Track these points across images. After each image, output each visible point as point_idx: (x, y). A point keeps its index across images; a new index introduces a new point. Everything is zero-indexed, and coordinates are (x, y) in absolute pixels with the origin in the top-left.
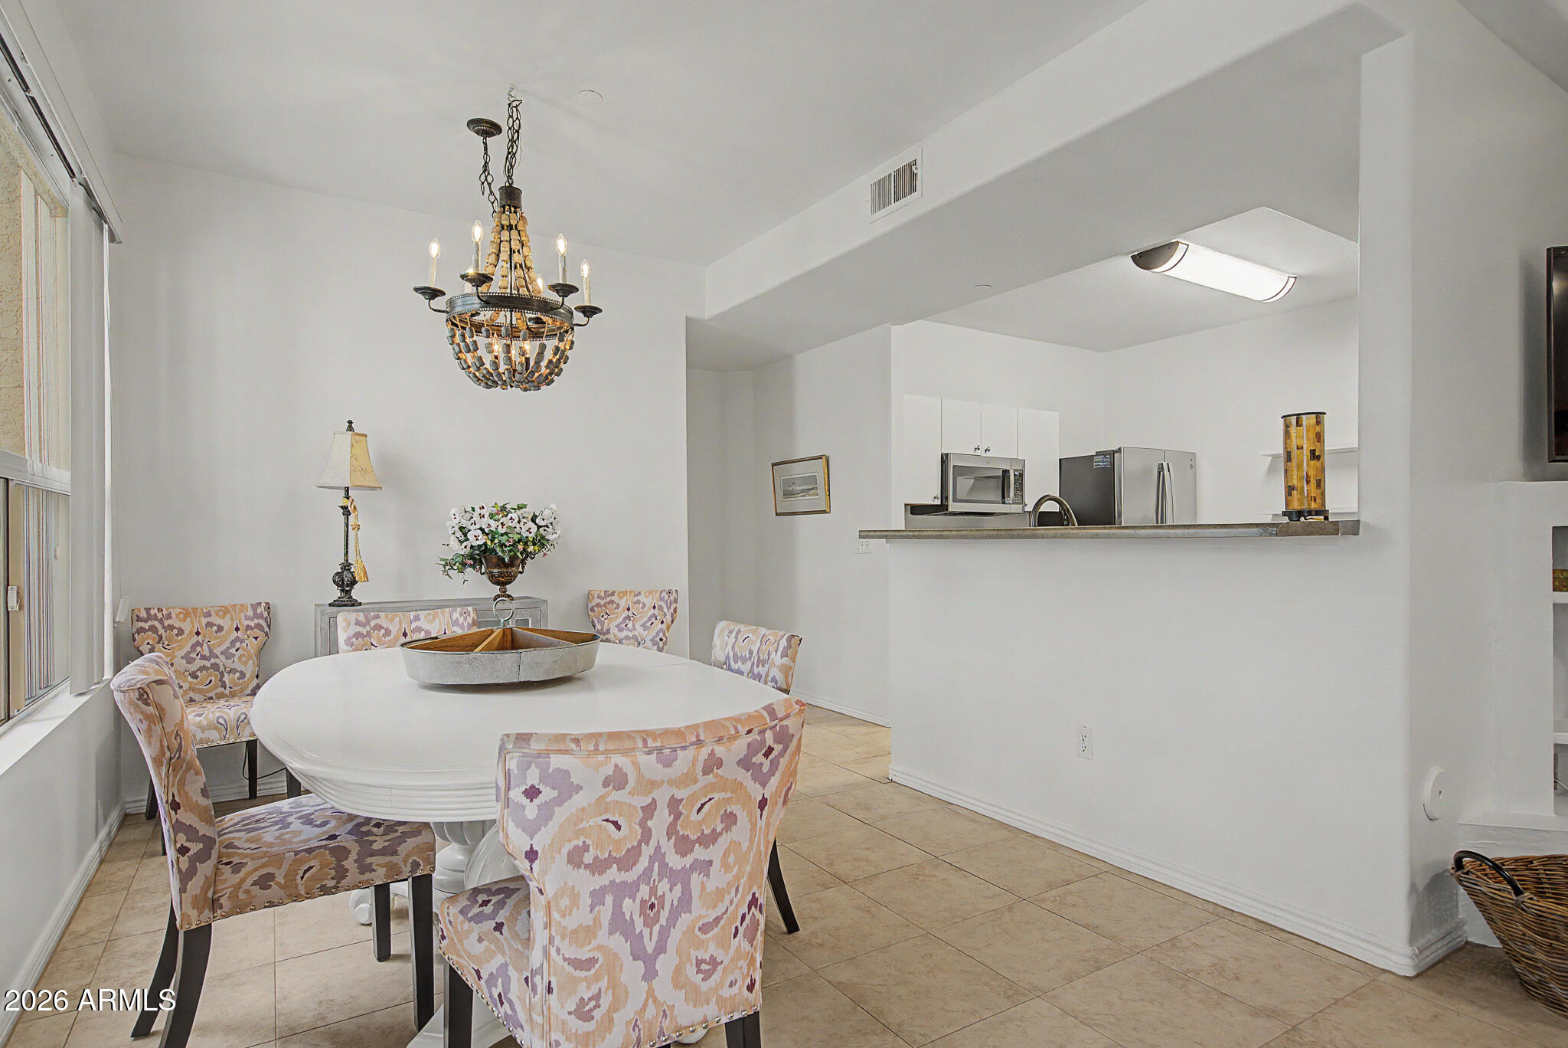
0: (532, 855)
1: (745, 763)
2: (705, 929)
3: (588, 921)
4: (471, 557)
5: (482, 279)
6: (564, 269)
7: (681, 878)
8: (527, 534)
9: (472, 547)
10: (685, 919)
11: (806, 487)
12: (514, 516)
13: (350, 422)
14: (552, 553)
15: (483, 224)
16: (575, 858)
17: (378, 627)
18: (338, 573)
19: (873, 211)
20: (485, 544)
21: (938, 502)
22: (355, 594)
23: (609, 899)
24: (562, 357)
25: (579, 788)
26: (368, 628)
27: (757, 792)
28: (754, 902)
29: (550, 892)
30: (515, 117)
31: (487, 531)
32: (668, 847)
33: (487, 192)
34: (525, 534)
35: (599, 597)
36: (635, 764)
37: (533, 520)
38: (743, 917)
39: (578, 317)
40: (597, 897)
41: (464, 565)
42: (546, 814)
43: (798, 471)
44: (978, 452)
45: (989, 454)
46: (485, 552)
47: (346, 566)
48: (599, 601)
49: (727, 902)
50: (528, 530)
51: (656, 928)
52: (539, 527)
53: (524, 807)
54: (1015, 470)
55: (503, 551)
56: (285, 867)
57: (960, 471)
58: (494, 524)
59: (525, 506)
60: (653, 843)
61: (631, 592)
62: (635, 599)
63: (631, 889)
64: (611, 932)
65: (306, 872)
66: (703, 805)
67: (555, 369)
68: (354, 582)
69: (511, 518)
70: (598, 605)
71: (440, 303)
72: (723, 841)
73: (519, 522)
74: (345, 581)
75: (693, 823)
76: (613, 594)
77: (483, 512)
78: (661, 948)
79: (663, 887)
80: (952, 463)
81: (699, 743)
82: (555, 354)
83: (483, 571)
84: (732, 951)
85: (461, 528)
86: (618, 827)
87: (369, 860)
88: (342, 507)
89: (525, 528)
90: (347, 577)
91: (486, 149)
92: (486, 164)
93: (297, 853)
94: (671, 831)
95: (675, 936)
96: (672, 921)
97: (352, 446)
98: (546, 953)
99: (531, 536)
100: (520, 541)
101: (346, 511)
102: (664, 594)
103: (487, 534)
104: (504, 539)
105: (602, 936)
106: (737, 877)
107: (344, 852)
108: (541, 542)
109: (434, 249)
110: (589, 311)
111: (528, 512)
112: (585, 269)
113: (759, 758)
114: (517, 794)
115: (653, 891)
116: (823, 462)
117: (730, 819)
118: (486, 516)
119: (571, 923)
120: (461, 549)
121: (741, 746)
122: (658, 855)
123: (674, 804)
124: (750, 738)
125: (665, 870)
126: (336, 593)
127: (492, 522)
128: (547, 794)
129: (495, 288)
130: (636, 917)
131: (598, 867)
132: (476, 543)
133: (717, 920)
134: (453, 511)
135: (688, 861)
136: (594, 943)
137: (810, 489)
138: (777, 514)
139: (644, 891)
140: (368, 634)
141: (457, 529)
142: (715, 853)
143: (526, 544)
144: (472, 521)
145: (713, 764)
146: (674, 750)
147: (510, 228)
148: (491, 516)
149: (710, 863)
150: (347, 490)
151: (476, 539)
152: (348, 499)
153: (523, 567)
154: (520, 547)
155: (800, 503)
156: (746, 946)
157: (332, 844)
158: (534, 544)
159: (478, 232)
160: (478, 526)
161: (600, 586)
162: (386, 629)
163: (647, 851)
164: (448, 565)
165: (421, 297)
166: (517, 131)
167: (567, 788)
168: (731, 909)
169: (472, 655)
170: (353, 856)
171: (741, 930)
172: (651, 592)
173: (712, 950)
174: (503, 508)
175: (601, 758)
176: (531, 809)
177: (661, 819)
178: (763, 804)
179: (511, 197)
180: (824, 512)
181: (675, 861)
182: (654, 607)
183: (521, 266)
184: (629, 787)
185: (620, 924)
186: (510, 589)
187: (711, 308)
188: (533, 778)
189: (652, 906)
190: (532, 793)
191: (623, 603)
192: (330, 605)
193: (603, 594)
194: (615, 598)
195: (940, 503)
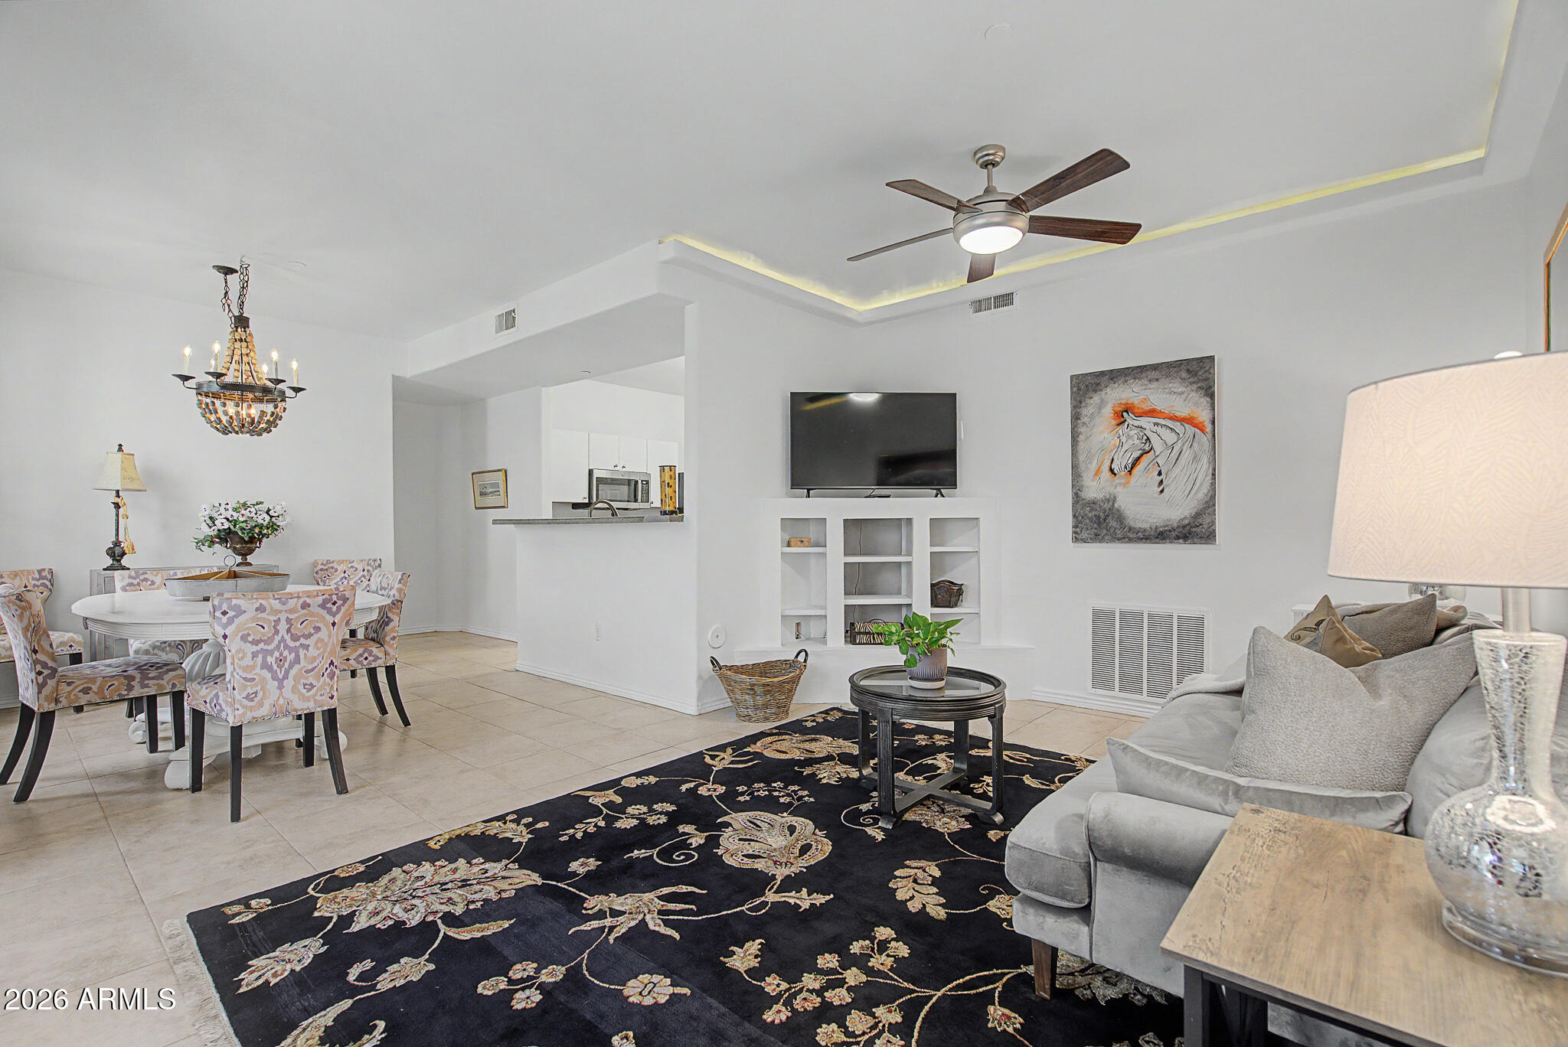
0: (225, 637)
1: (323, 606)
2: (308, 672)
3: (251, 663)
4: (218, 537)
5: (219, 375)
6: (276, 369)
7: (295, 650)
8: (262, 522)
9: (219, 530)
10: (297, 667)
11: (493, 490)
12: (253, 510)
13: (120, 445)
14: (280, 534)
15: (221, 343)
16: (244, 638)
17: (146, 580)
18: (110, 548)
19: (497, 333)
20: (229, 528)
21: (587, 501)
22: (124, 562)
23: (260, 656)
24: (277, 417)
25: (245, 612)
26: (138, 580)
27: (330, 619)
28: (332, 663)
29: (233, 651)
30: (245, 274)
31: (230, 519)
32: (287, 637)
33: (227, 310)
34: (260, 521)
35: (322, 564)
36: (269, 603)
37: (267, 512)
38: (327, 669)
39: (289, 393)
40: (255, 655)
41: (212, 542)
42: (231, 621)
43: (489, 478)
44: (617, 468)
45: (624, 469)
46: (228, 534)
47: (117, 543)
48: (322, 567)
49: (318, 661)
50: (263, 519)
51: (283, 669)
52: (271, 517)
53: (221, 618)
54: (642, 481)
55: (243, 533)
56: (98, 684)
57: (601, 481)
58: (236, 515)
59: (261, 503)
60: (280, 635)
61: (347, 561)
62: (350, 565)
63: (271, 653)
64: (262, 668)
65: (109, 687)
66: (303, 622)
67: (272, 424)
68: (124, 554)
69: (250, 512)
70: (321, 570)
71: (191, 383)
72: (315, 637)
73: (256, 514)
74: (116, 554)
75: (298, 629)
76: (333, 562)
77: (227, 507)
78: (286, 677)
79: (286, 653)
80: (596, 474)
81: (299, 597)
82: (272, 416)
83: (229, 545)
84: (321, 683)
85: (211, 518)
86: (264, 628)
87: (146, 682)
88: (114, 503)
89: (261, 517)
90: (118, 550)
91: (226, 282)
92: (226, 293)
93: (104, 677)
94: (288, 630)
95: (293, 672)
96: (291, 667)
97: (122, 462)
98: (232, 675)
99: (265, 524)
100: (256, 526)
101: (117, 506)
102: (371, 562)
103: (231, 522)
104: (244, 525)
105: (258, 670)
106: (323, 653)
107: (133, 678)
108: (273, 527)
109: (187, 351)
110: (297, 390)
111: (264, 507)
112: (295, 365)
113: (329, 605)
114: (218, 614)
115: (281, 654)
116: (502, 474)
117: (318, 629)
118: (230, 510)
119: (244, 663)
120: (213, 532)
121: (320, 599)
122: (283, 640)
123: (288, 620)
124: (324, 597)
125: (286, 647)
126: (109, 562)
127: (234, 514)
128: (231, 614)
129: (229, 379)
130: (273, 663)
131: (256, 642)
132: (221, 528)
133: (313, 669)
134: (204, 506)
135: (297, 644)
136: (254, 672)
137: (496, 491)
138: (476, 508)
139: (277, 654)
140: (138, 584)
141: (207, 518)
142: (310, 642)
143: (261, 528)
144: (219, 513)
145: (305, 606)
146: (287, 599)
147: (241, 340)
148: (235, 510)
149: (309, 645)
150: (118, 492)
151: (221, 524)
152: (119, 497)
153: (260, 544)
154: (257, 530)
155: (490, 501)
156: (328, 680)
157: (125, 674)
158: (268, 528)
159: (217, 347)
160: (223, 517)
161: (322, 556)
162: (152, 581)
163: (277, 638)
164: (200, 543)
165: (179, 380)
166: (247, 282)
167: (240, 612)
168: (320, 665)
169: (208, 581)
170: (138, 680)
171: (326, 674)
172: (362, 561)
173: (311, 680)
174: (244, 504)
175: (254, 601)
176: (224, 619)
177: (283, 627)
178: (334, 624)
179: (241, 322)
180: (504, 507)
181: (292, 644)
182: (364, 570)
183: (248, 363)
184: (267, 612)
185: (266, 666)
186: (249, 558)
187: (411, 370)
188: (225, 607)
189: (281, 660)
190: (224, 613)
191: (340, 568)
192: (104, 569)
193: (325, 562)
194: (335, 565)
195: (587, 502)
